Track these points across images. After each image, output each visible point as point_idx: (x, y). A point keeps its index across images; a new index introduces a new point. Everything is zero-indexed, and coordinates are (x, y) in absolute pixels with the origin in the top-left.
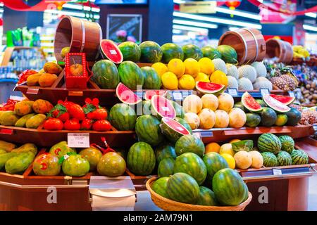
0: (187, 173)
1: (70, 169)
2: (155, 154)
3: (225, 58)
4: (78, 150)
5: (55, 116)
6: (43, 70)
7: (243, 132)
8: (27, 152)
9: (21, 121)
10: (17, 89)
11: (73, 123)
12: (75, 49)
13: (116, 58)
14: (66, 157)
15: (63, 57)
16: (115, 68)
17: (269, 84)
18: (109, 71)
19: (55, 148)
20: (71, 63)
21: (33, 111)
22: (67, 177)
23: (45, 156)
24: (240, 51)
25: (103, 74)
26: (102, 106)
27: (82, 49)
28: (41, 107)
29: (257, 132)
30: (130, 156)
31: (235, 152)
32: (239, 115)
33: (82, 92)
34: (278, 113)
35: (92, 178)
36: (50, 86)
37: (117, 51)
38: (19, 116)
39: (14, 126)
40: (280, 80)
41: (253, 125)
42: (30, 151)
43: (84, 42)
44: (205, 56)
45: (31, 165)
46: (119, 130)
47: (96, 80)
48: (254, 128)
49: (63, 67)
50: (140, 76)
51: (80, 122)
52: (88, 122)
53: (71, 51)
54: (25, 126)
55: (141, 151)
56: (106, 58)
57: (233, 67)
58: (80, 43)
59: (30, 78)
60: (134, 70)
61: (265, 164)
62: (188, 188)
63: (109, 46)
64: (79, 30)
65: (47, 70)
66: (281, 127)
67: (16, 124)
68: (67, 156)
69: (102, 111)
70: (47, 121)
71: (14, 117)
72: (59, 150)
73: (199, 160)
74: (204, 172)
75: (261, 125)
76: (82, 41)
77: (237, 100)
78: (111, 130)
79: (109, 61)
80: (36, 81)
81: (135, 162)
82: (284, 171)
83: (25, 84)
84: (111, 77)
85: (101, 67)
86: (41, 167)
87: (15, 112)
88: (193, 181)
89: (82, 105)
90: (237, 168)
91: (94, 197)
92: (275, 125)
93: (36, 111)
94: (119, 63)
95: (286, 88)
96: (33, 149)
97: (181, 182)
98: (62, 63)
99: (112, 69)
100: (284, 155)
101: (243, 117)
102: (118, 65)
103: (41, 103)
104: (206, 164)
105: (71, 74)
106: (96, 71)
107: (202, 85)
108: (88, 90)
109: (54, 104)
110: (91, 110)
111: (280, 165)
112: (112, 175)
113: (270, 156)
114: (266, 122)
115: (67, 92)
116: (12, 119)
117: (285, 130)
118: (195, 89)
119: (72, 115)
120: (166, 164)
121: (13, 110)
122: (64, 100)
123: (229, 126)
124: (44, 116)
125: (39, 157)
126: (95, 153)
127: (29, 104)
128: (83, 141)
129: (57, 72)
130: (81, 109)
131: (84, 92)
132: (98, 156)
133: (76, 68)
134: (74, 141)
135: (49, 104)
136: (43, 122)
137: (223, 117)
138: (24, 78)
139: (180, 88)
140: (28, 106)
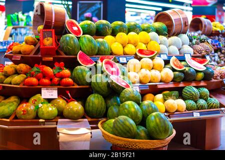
0: (128, 116)
1: (43, 114)
2: (106, 102)
3: (159, 32)
4: (49, 101)
5: (32, 76)
6: (24, 43)
7: (171, 85)
8: (12, 102)
9: (8, 80)
10: (6, 56)
11: (46, 81)
12: (47, 26)
13: (77, 33)
14: (40, 105)
15: (39, 33)
16: (76, 40)
17: (191, 50)
18: (72, 42)
19: (32, 99)
20: (44, 37)
21: (17, 72)
22: (41, 120)
23: (24, 105)
24: (170, 27)
25: (67, 44)
26: (67, 68)
27: (52, 26)
28: (22, 69)
29: (181, 85)
30: (87, 104)
31: (165, 100)
32: (168, 73)
33: (52, 58)
34: (197, 71)
35: (59, 120)
36: (29, 54)
37: (78, 28)
38: (7, 75)
39: (3, 83)
40: (199, 47)
41: (178, 80)
42: (15, 101)
43: (53, 21)
44: (144, 30)
45: (15, 111)
46: (79, 85)
47: (62, 49)
48: (179, 82)
49: (38, 39)
50: (95, 45)
51: (51, 80)
52: (56, 79)
53: (44, 28)
54: (10, 84)
55: (95, 100)
56: (70, 33)
57: (164, 38)
58: (51, 22)
59: (15, 48)
60: (90, 41)
61: (187, 109)
62: (128, 127)
63: (72, 24)
64: (50, 13)
65: (27, 43)
66: (200, 81)
67: (4, 82)
68: (41, 105)
69: (66, 72)
70: (27, 79)
71: (3, 77)
72: (35, 100)
73: (136, 106)
74: (140, 114)
75: (184, 80)
77: (167, 62)
78: (73, 85)
79: (72, 35)
80: (19, 50)
81: (91, 109)
82: (201, 114)
83: (11, 53)
84: (73, 47)
85: (66, 39)
86: (22, 113)
88: (132, 122)
89: (52, 67)
90: (166, 111)
91: (60, 134)
92: (195, 80)
93: (19, 72)
94: (79, 36)
95: (204, 53)
96: (16, 100)
97: (123, 122)
98: (38, 37)
99: (74, 41)
100: (202, 102)
101: (171, 74)
102: (79, 38)
103: (22, 66)
104: (142, 109)
105: (44, 45)
106: (63, 42)
107: (141, 51)
108: (56, 56)
109: (32, 67)
110: (58, 71)
111: (198, 109)
112: (74, 118)
113: (191, 102)
114: (188, 77)
115: (41, 58)
116: (2, 78)
117: (202, 84)
118: (136, 54)
119: (45, 75)
120: (113, 110)
121: (2, 72)
122: (39, 64)
123: (161, 81)
124: (25, 76)
125: (21, 106)
126: (61, 102)
127: (14, 67)
128: (53, 94)
129: (34, 44)
130: (51, 70)
131: (53, 58)
132: (64, 104)
133: (48, 40)
134: (47, 93)
135: (28, 66)
136: (24, 81)
137: (156, 74)
138: (10, 48)
139: (125, 54)
140: (13, 69)
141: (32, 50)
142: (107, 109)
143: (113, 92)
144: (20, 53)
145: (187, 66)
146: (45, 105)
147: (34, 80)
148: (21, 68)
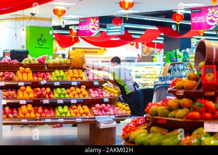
4: (212, 134)
5: (195, 110)
6: (187, 78)
8: (176, 135)
9: (172, 113)
10: (170, 92)
11: (208, 115)
12: (209, 63)
14: (203, 138)
15: (201, 69)
19: (195, 132)
20: (205, 73)
21: (180, 107)
23: (188, 138)
27: (213, 62)
28: (185, 104)
36: (191, 89)
38: (171, 110)
39: (167, 117)
49: (200, 75)
51: (213, 114)
54: (174, 117)
58: (212, 59)
59: (178, 84)
64: (211, 49)
65: (189, 78)
67: (169, 115)
70: (190, 114)
72: (198, 134)
76: (213, 56)
80: (182, 86)
83: (175, 88)
87: (168, 107)
89: (214, 101)
93: (182, 107)
98: (199, 73)
103: (185, 101)
105: (206, 81)
109: (194, 101)
115: (203, 93)
116: (166, 112)
119: (207, 109)
121: (166, 106)
122: (201, 99)
124: (188, 110)
127: (177, 102)
128: (215, 127)
129: (196, 79)
130: (213, 105)
131: (215, 93)
133: (209, 76)
134: (209, 127)
135: (191, 101)
136: (187, 115)
138: (173, 84)
140: (177, 103)
141: (194, 86)
144: (183, 88)
146: (208, 138)
147: (197, 114)
148: (184, 102)
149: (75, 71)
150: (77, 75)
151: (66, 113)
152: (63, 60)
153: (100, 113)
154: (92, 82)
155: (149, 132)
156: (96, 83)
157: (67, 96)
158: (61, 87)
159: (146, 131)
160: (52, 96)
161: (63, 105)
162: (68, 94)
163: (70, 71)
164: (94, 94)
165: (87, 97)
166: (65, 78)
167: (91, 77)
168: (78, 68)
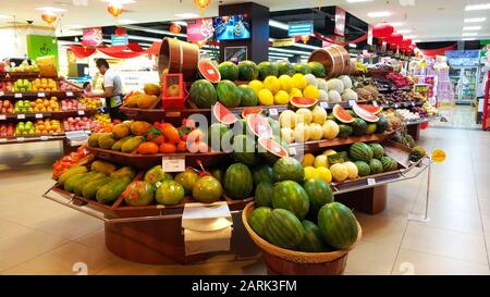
1: (162, 197)
2: (252, 173)
3: (316, 73)
4: (174, 175)
6: (143, 91)
7: (336, 143)
8: (122, 178)
9: (118, 144)
11: (169, 147)
12: (174, 70)
13: (213, 77)
14: (158, 184)
16: (212, 87)
17: (355, 95)
18: (206, 90)
19: (150, 173)
20: (168, 85)
21: (131, 133)
22: (159, 207)
24: (328, 67)
25: (200, 94)
27: (180, 69)
28: (137, 129)
29: (349, 141)
30: (226, 180)
31: (330, 164)
32: (332, 127)
33: (179, 113)
34: (368, 123)
35: (187, 205)
36: (148, 108)
37: (215, 71)
38: (117, 138)
39: (110, 149)
40: (365, 90)
41: (345, 135)
42: (126, 175)
43: (181, 63)
44: (297, 72)
47: (193, 100)
48: (346, 138)
50: (237, 94)
51: (176, 144)
52: (183, 144)
53: (170, 72)
54: (120, 150)
55: (236, 172)
56: (204, 78)
57: (323, 81)
58: (178, 64)
59: (131, 100)
60: (230, 89)
61: (361, 174)
63: (207, 66)
64: (177, 51)
65: (147, 92)
66: (371, 135)
67: (113, 147)
68: (160, 183)
70: (142, 145)
71: (111, 140)
75: (353, 135)
77: (329, 111)
79: (207, 81)
80: (134, 103)
81: (231, 186)
82: (377, 179)
84: (208, 97)
85: (198, 87)
86: (131, 197)
89: (178, 127)
90: (333, 180)
91: (186, 231)
92: (365, 134)
93: (133, 133)
94: (216, 82)
95: (370, 98)
96: (129, 172)
99: (208, 89)
100: (376, 163)
101: (336, 128)
102: (215, 85)
103: (138, 125)
106: (194, 90)
107: (296, 99)
108: (185, 110)
109: (152, 124)
111: (371, 173)
112: (208, 200)
113: (363, 164)
114: (356, 131)
115: (164, 113)
116: (110, 142)
117: (374, 138)
118: (289, 103)
119: (168, 138)
122: (160, 122)
123: (323, 138)
126: (191, 176)
128: (178, 165)
129: (157, 93)
130: (176, 131)
131: (181, 113)
132: (194, 180)
133: (173, 88)
134: (169, 165)
136: (137, 147)
137: (317, 129)
139: (275, 103)
140: (126, 128)
141: (152, 103)
142: (255, 186)
143: (262, 162)
144: (136, 106)
145: (354, 116)
146: (165, 184)
147: (151, 146)
148: (137, 127)
149: (44, 80)
150: (45, 85)
151: (28, 130)
152: (28, 67)
153: (72, 128)
154: (64, 93)
155: (89, 169)
156: (70, 94)
157: (31, 109)
158: (23, 99)
159: (84, 168)
160: (10, 110)
161: (24, 121)
162: (33, 107)
163: (37, 80)
164: (66, 107)
165: (57, 110)
166: (29, 89)
167: (64, 87)
168: (47, 77)
